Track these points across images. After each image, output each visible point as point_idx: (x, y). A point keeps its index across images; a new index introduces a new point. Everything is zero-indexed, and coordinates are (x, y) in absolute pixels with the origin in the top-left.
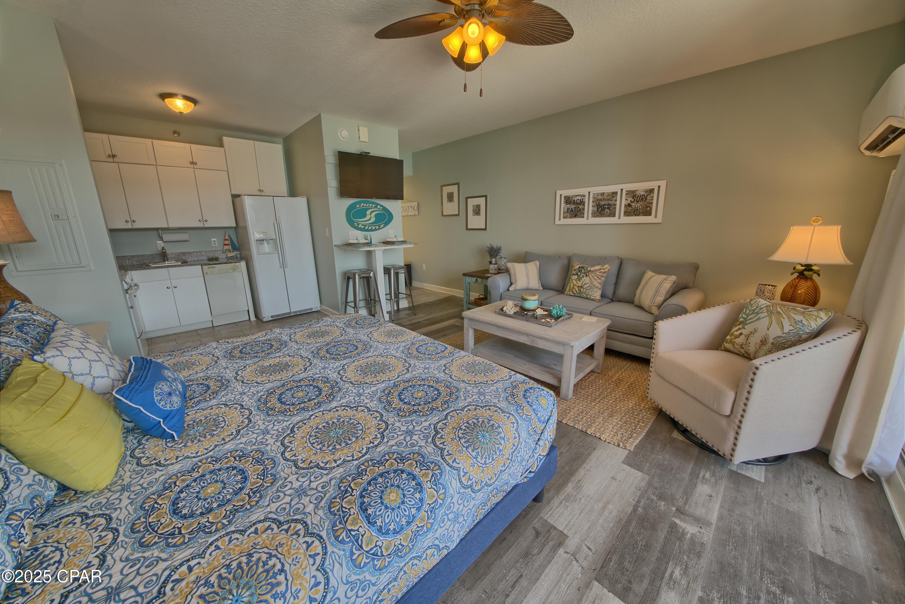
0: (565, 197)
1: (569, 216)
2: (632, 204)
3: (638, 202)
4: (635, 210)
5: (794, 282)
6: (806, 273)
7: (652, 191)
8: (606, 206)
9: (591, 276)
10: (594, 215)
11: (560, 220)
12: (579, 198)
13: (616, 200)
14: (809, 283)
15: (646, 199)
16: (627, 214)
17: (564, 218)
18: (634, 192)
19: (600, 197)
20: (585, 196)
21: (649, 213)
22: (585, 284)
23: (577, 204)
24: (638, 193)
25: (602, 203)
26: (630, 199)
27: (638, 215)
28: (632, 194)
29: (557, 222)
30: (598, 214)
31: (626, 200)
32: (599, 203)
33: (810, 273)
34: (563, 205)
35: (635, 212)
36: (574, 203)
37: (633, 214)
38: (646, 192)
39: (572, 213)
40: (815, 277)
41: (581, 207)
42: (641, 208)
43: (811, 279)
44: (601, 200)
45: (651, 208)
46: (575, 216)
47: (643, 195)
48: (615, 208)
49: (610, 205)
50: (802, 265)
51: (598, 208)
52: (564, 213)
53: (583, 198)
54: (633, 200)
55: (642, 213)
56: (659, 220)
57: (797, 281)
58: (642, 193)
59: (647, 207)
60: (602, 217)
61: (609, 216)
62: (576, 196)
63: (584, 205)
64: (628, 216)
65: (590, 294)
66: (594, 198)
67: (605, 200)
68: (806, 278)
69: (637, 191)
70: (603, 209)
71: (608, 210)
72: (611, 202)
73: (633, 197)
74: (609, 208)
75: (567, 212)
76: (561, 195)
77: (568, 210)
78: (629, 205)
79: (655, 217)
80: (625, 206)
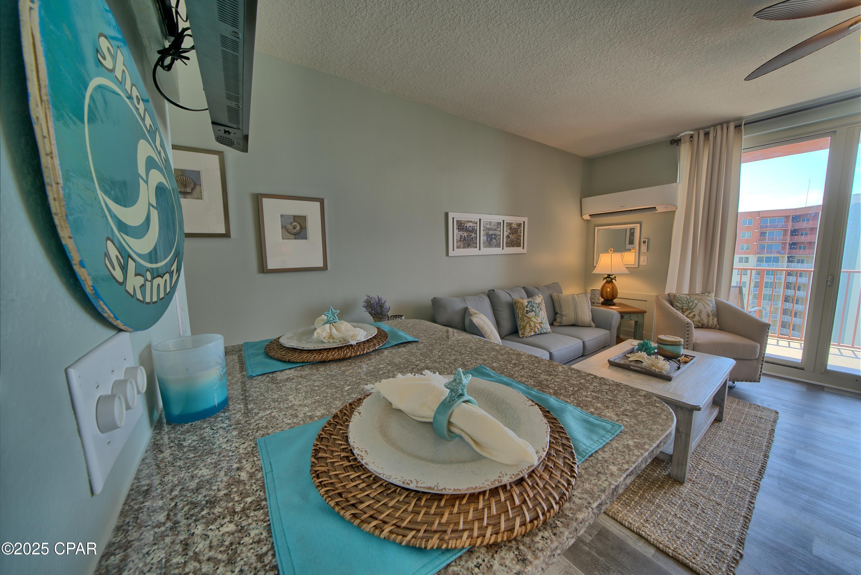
0: (457, 221)
1: (462, 245)
2: (510, 236)
3: (513, 234)
4: (512, 242)
7: (520, 225)
8: (493, 236)
10: (485, 245)
11: (454, 250)
12: (471, 224)
13: (500, 231)
15: (517, 232)
16: (507, 245)
17: (458, 247)
19: (488, 226)
20: (477, 223)
21: (519, 245)
23: (470, 231)
24: (513, 225)
25: (491, 232)
26: (508, 231)
27: (513, 246)
28: (509, 225)
29: (451, 253)
30: (488, 244)
31: (506, 231)
32: (488, 233)
34: (456, 231)
35: (512, 244)
36: (467, 230)
37: (510, 245)
38: (517, 225)
39: (464, 242)
41: (473, 235)
42: (515, 240)
44: (490, 229)
45: (520, 241)
46: (468, 246)
47: (516, 228)
48: (500, 239)
49: (496, 235)
51: (487, 238)
52: (457, 242)
53: (474, 225)
54: (510, 232)
55: (516, 244)
56: (525, 251)
58: (515, 226)
59: (518, 239)
60: (490, 247)
61: (495, 246)
62: (468, 222)
63: (476, 233)
64: (508, 247)
66: (483, 226)
67: (492, 229)
69: (512, 223)
70: (491, 240)
71: (494, 240)
72: (497, 233)
73: (511, 229)
74: (495, 238)
75: (460, 241)
76: (453, 218)
77: (461, 238)
78: (508, 237)
79: (523, 248)
80: (506, 237)
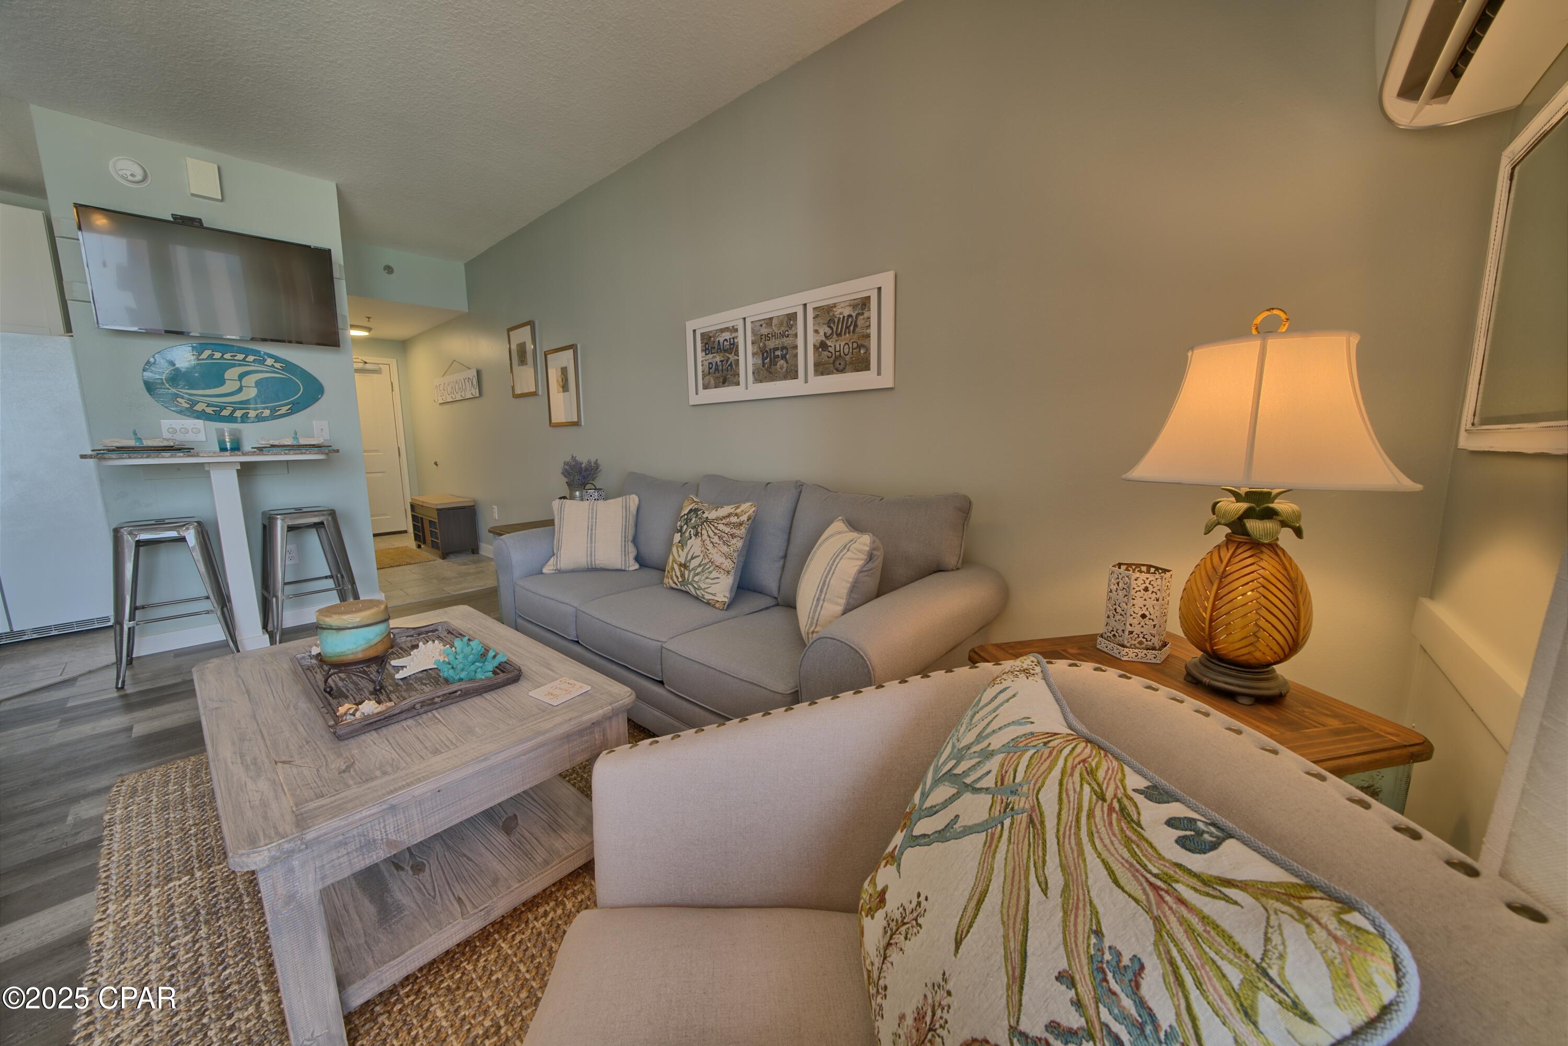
0: (702, 335)
1: (712, 382)
2: (829, 343)
3: (839, 335)
4: (836, 358)
5: (1216, 559)
6: (1253, 525)
7: (864, 303)
8: (778, 353)
9: (705, 537)
10: (759, 378)
11: (697, 394)
12: (727, 335)
13: (796, 335)
14: (1267, 565)
15: (856, 326)
16: (821, 369)
17: (706, 387)
18: (829, 309)
19: (764, 331)
20: (736, 330)
21: (862, 364)
22: (692, 558)
23: (725, 351)
24: (837, 311)
25: (771, 344)
26: (824, 329)
27: (842, 371)
28: (825, 313)
29: (693, 399)
30: (766, 373)
31: (816, 331)
32: (765, 346)
33: (1269, 525)
34: (700, 354)
35: (837, 363)
36: (719, 348)
37: (832, 368)
38: (854, 307)
39: (717, 375)
40: (1286, 538)
41: (732, 357)
42: (846, 351)
43: (1273, 547)
44: (767, 337)
45: (868, 351)
46: (725, 382)
47: (850, 316)
48: (796, 355)
49: (786, 348)
50: (1238, 497)
51: (764, 359)
52: (703, 376)
53: (734, 335)
54: (829, 331)
55: (851, 363)
56: (886, 380)
57: (1226, 555)
58: (847, 312)
59: (860, 347)
60: (773, 380)
61: (785, 377)
62: (722, 331)
63: (737, 354)
64: (822, 374)
65: (703, 586)
66: (754, 333)
67: (774, 336)
68: (1256, 546)
69: (835, 305)
70: (773, 362)
71: (782, 362)
72: (787, 341)
73: (829, 323)
74: (784, 357)
75: (709, 373)
76: (694, 331)
77: (710, 368)
78: (823, 346)
79: (879, 374)
80: (816, 348)
